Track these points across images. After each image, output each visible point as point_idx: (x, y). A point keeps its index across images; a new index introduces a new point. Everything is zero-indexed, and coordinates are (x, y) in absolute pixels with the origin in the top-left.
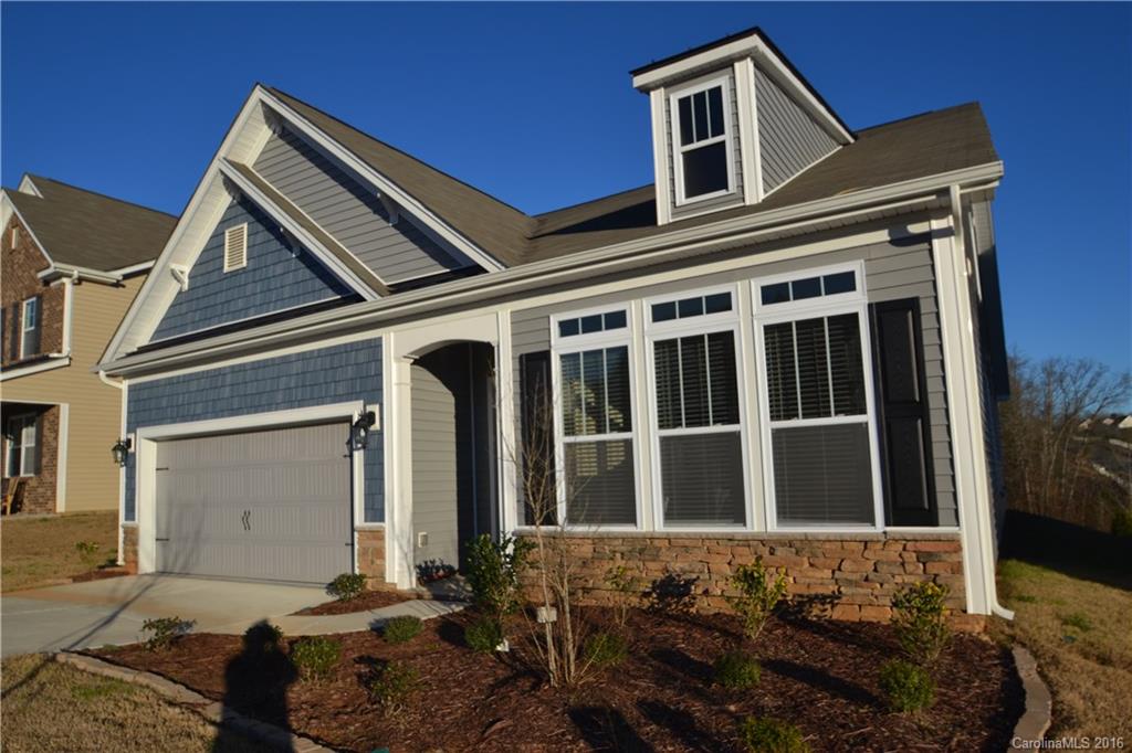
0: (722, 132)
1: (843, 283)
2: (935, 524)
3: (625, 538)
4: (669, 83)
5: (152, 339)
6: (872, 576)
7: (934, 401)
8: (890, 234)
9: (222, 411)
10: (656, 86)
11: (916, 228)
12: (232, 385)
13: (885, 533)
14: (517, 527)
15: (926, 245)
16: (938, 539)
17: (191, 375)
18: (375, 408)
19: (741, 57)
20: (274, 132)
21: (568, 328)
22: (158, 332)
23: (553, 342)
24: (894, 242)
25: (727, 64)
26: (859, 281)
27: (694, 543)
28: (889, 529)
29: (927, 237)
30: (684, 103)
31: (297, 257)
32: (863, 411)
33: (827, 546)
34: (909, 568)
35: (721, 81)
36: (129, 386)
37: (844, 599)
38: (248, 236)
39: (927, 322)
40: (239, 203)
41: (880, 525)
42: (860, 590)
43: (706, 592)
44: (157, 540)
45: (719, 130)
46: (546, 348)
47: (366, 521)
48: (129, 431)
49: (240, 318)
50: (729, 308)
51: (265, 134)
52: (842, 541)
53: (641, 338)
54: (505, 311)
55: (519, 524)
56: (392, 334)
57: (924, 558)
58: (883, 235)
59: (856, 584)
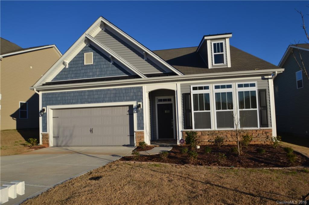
0: (223, 52)
1: (253, 85)
2: (268, 127)
3: (208, 131)
4: (211, 40)
5: (52, 81)
6: (258, 136)
7: (268, 107)
8: (262, 77)
9: (84, 102)
10: (209, 40)
11: (266, 77)
12: (88, 95)
13: (260, 129)
14: (182, 130)
15: (267, 80)
16: (269, 129)
17: (71, 92)
18: (141, 103)
19: (227, 38)
20: (102, 30)
21: (195, 89)
22: (55, 79)
23: (191, 91)
24: (262, 79)
25: (225, 38)
26: (256, 85)
27: (224, 132)
28: (260, 128)
29: (268, 79)
30: (215, 44)
31: (112, 64)
32: (256, 108)
33: (250, 131)
34: (264, 135)
35: (223, 41)
36: (42, 94)
37: (253, 141)
38: (93, 56)
39: (267, 93)
40: (89, 46)
41: (259, 128)
42: (255, 139)
43: (226, 141)
44: (53, 137)
45: (222, 51)
46: (190, 92)
47: (138, 130)
48: (43, 106)
49: (90, 78)
50: (231, 87)
51: (99, 30)
52: (252, 130)
53: (212, 92)
54: (179, 84)
55: (183, 129)
56: (146, 86)
57: (266, 133)
58: (260, 77)
59: (255, 138)
